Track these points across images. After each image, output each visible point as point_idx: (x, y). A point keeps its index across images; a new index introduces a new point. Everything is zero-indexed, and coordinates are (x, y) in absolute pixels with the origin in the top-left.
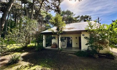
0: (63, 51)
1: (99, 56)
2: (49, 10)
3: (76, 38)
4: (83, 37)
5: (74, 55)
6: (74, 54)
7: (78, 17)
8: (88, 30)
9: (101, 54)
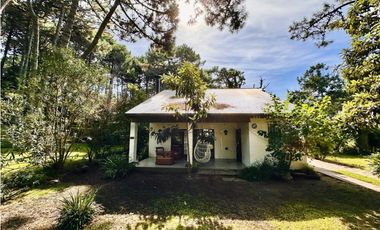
0: (202, 172)
1: (292, 175)
2: (133, 36)
3: (226, 132)
4: (255, 131)
5: (238, 180)
6: (236, 176)
7: (214, 70)
8: (269, 115)
9: (296, 171)
